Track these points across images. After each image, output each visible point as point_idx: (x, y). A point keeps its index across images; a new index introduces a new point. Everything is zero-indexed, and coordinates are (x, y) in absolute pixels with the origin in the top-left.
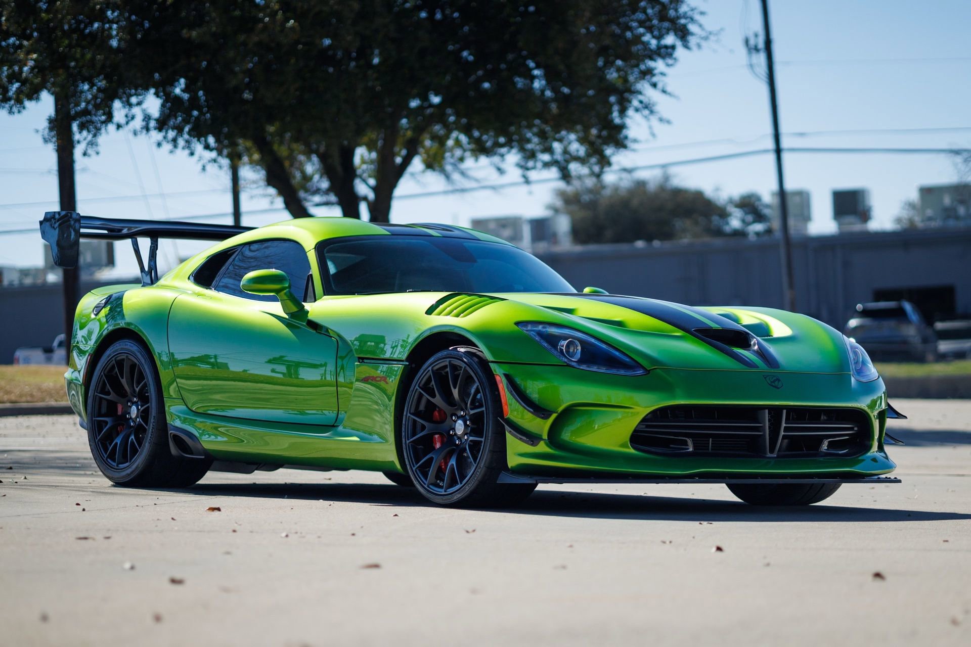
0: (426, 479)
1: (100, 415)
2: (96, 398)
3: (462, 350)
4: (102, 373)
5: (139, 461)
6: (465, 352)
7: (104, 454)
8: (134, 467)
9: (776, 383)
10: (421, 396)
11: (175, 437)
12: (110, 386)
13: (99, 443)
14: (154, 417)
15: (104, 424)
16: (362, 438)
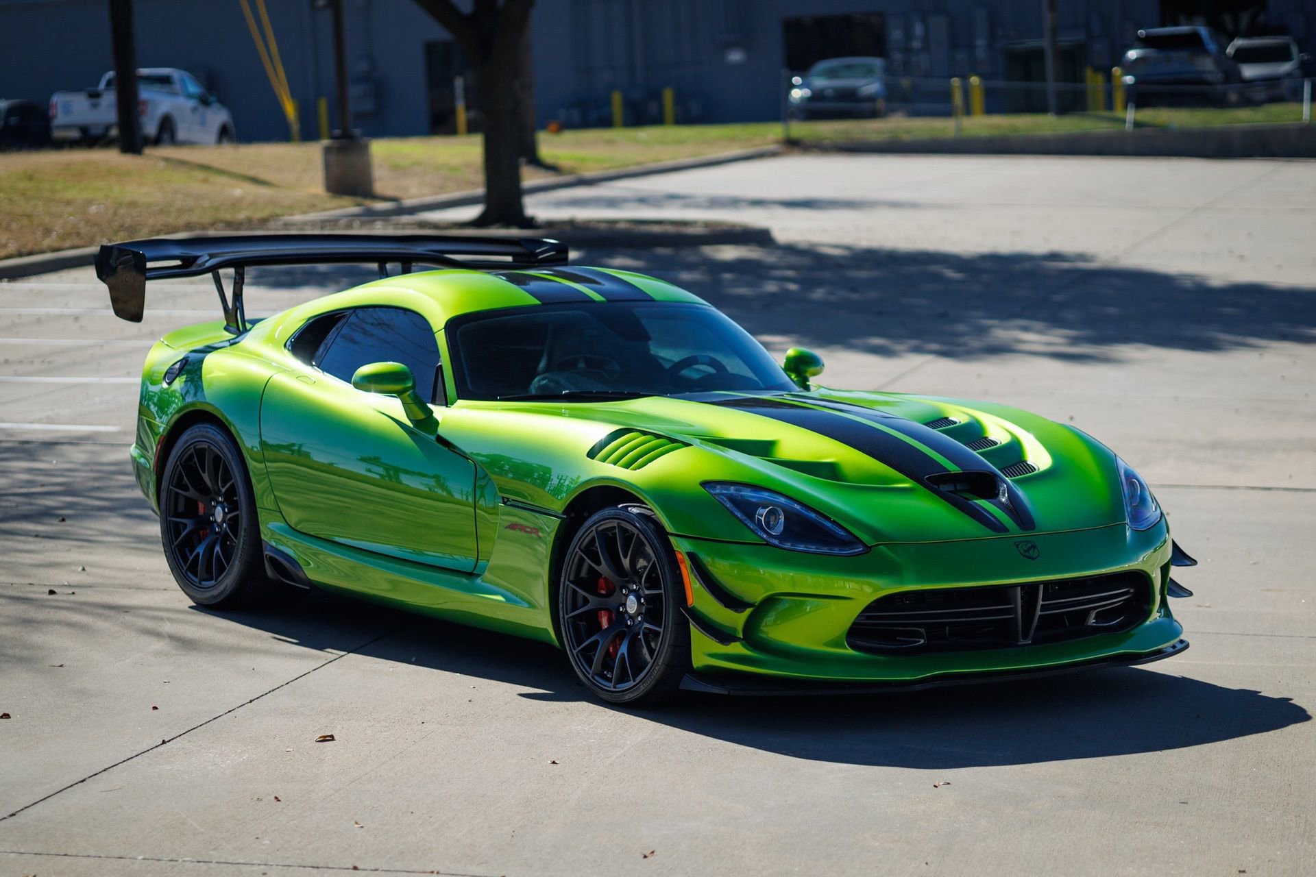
0: (591, 667)
1: (177, 515)
2: (170, 493)
3: (635, 510)
4: (178, 463)
5: (228, 581)
6: (638, 514)
7: (183, 565)
8: (221, 588)
9: (1031, 552)
10: (582, 561)
11: (272, 560)
12: (188, 479)
13: (176, 549)
14: (245, 529)
15: (181, 526)
16: (508, 599)
